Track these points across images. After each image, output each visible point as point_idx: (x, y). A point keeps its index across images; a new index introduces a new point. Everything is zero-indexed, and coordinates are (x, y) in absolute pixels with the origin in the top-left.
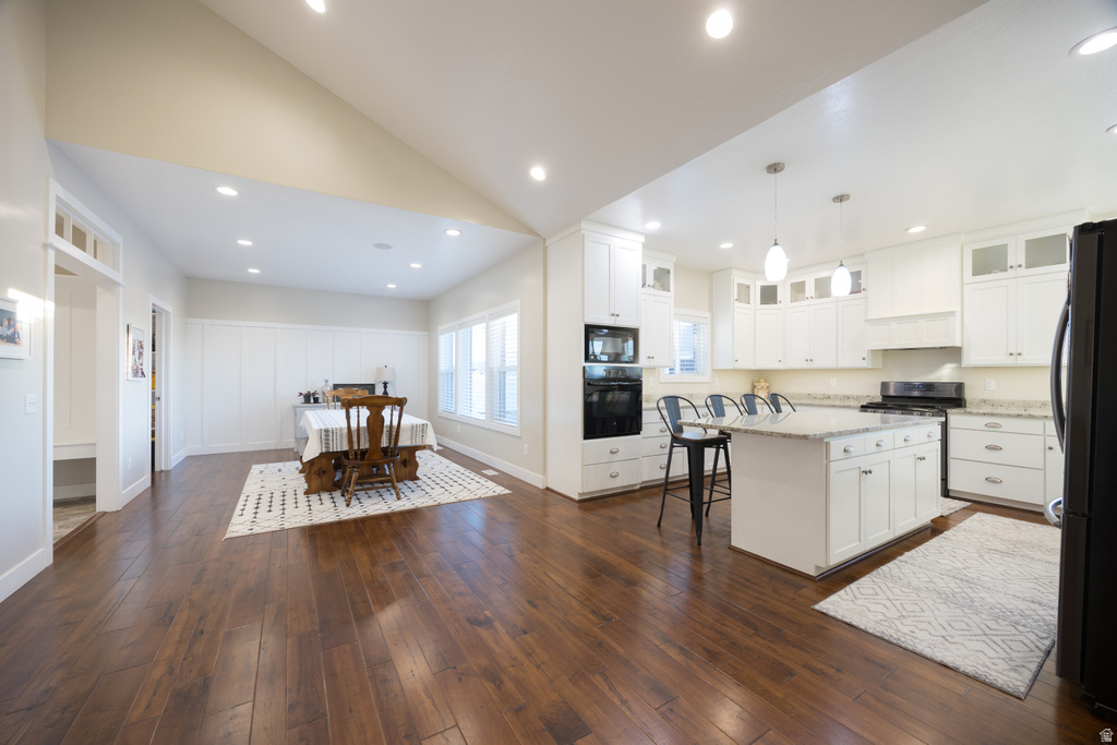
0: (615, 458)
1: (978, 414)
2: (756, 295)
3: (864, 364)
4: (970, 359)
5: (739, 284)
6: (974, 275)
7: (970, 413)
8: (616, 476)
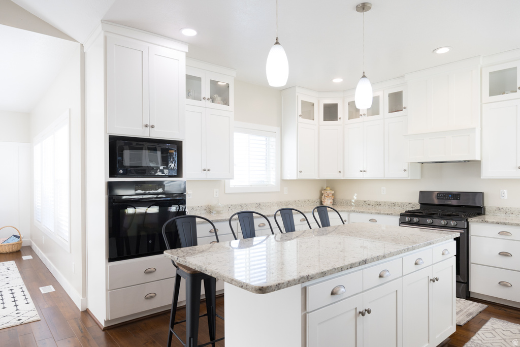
0: (150, 277)
1: (493, 223)
2: (319, 112)
3: (405, 175)
4: (488, 171)
5: (303, 103)
6: (490, 95)
7: (487, 222)
8: (151, 297)
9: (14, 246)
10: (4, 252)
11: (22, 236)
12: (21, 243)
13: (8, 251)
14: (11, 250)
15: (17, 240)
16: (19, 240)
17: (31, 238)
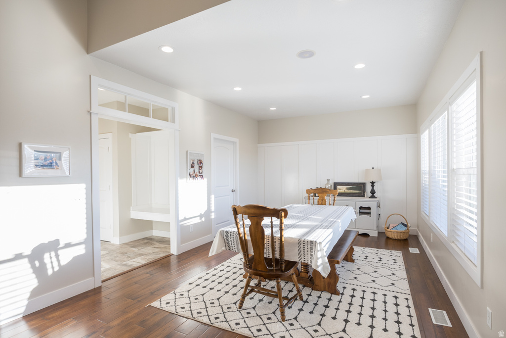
9: (401, 234)
10: (393, 237)
11: (409, 225)
12: (408, 232)
13: (396, 238)
14: (399, 238)
15: (404, 229)
16: (406, 228)
17: (418, 227)
